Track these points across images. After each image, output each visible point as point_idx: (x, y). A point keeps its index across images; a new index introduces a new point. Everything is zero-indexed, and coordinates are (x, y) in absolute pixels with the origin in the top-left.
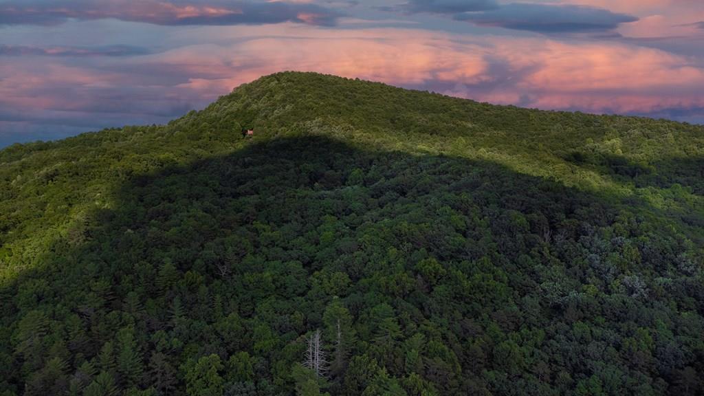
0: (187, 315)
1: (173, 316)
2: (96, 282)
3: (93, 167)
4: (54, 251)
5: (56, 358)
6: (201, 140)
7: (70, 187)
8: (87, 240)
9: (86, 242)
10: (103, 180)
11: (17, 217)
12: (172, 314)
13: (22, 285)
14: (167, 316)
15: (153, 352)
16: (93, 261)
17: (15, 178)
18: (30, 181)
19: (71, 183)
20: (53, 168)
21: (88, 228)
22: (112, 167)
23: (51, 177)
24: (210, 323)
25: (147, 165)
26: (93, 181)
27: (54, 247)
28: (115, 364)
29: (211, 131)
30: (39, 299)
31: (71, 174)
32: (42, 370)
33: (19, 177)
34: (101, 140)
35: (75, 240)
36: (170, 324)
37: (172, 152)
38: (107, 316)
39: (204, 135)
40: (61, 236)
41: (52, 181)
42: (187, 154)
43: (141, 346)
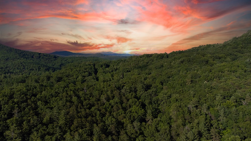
0: (226, 117)
1: (221, 116)
2: (194, 98)
3: (195, 59)
4: (181, 86)
5: (180, 120)
6: (237, 49)
7: (187, 65)
8: (192, 83)
9: (191, 84)
10: (198, 64)
11: (172, 74)
12: (220, 115)
13: (172, 95)
14: (218, 115)
15: (212, 127)
16: (193, 91)
17: (172, 62)
18: (177, 63)
19: (188, 64)
20: (182, 59)
21: (192, 79)
22: (201, 59)
23: (182, 62)
24: (236, 122)
25: (214, 58)
26: (195, 64)
27: (182, 84)
28: (198, 127)
29: (242, 45)
30: (177, 100)
31: (188, 61)
32: (176, 122)
33: (174, 62)
34: (198, 50)
35: (188, 83)
36: (219, 119)
37: (224, 54)
38: (196, 110)
39: (239, 46)
40: (184, 81)
41: (182, 63)
42: (231, 55)
43: (207, 124)
